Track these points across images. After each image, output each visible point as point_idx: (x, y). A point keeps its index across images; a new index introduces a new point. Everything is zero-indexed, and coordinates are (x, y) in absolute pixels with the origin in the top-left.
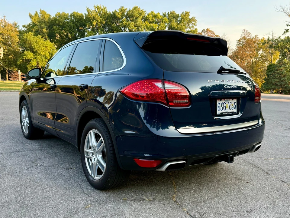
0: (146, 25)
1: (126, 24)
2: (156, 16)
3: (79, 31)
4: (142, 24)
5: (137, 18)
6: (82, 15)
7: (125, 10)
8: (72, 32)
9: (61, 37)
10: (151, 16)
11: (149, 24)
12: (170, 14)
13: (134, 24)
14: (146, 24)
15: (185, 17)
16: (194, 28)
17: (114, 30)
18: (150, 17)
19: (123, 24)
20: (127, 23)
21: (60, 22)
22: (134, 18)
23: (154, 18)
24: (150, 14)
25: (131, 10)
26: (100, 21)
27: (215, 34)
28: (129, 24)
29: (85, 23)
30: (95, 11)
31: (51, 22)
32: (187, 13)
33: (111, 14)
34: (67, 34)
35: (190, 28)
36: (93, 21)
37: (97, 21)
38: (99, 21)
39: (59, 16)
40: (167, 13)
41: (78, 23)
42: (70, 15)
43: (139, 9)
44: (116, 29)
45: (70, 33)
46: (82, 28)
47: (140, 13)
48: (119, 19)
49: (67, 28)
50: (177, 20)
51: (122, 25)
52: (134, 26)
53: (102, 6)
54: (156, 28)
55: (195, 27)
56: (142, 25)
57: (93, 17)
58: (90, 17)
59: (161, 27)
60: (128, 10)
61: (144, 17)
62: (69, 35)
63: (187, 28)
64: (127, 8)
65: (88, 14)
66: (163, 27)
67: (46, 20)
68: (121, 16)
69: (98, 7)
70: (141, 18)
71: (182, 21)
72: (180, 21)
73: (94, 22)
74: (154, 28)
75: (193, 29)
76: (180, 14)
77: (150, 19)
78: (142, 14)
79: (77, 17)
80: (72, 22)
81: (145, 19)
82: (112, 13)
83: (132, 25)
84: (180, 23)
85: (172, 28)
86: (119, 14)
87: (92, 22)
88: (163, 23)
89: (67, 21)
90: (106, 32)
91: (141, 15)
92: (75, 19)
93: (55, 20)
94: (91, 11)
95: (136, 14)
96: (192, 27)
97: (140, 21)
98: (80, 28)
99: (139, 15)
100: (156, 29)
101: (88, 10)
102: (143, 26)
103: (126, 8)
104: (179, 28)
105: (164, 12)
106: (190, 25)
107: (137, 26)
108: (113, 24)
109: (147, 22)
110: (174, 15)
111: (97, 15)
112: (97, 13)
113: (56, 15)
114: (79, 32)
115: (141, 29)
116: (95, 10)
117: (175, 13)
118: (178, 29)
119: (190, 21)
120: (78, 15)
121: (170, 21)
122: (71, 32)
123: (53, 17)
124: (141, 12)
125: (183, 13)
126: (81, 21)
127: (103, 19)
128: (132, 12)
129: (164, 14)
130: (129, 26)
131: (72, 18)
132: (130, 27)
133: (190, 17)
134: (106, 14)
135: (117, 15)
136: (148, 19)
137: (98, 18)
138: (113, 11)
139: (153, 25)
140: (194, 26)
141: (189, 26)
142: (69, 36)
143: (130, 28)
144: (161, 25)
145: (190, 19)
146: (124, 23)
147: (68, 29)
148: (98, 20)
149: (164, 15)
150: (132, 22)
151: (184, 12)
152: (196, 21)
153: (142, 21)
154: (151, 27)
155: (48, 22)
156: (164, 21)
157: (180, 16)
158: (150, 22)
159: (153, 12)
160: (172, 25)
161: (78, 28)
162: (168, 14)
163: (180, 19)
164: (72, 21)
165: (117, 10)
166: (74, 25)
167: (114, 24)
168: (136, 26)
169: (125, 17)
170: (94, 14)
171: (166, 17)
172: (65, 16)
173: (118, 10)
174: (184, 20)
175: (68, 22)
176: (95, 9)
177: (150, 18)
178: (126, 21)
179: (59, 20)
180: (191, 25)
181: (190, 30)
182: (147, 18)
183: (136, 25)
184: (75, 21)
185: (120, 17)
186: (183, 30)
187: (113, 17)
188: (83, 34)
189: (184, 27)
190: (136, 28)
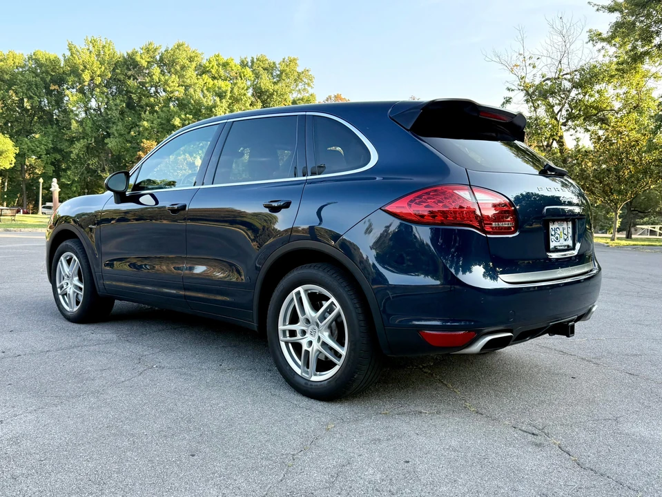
0: (206, 83)
1: (160, 80)
2: (225, 65)
3: (49, 93)
4: (196, 81)
5: (183, 68)
6: (55, 57)
7: (156, 50)
8: (32, 94)
9: (5, 106)
10: (215, 63)
11: (210, 80)
12: (255, 60)
13: (178, 80)
14: (203, 80)
15: (288, 69)
16: (308, 92)
17: (132, 93)
18: (213, 66)
19: (153, 79)
20: (162, 78)
21: (3, 71)
22: (178, 68)
23: (220, 69)
24: (211, 59)
25: (170, 49)
26: (101, 71)
28: (166, 81)
29: (64, 76)
30: (88, 49)
32: (293, 61)
33: (124, 57)
34: (22, 100)
35: (299, 91)
36: (83, 71)
37: (93, 72)
38: (98, 73)
41: (46, 75)
42: (26, 57)
43: (187, 47)
44: (136, 91)
45: (27, 97)
46: (56, 87)
47: (191, 57)
48: (142, 68)
49: (21, 87)
50: (272, 74)
51: (150, 82)
52: (177, 85)
53: (103, 40)
54: (227, 90)
55: (311, 91)
56: (196, 83)
57: (84, 63)
58: (75, 63)
59: (239, 87)
60: (162, 50)
61: (200, 65)
62: (25, 100)
63: (293, 92)
64: (160, 46)
65: (72, 55)
66: (243, 89)
68: (148, 63)
69: (93, 42)
70: (193, 67)
71: (283, 77)
72: (279, 76)
73: (86, 73)
74: (224, 89)
75: (307, 95)
76: (277, 63)
77: (214, 71)
78: (196, 58)
79: (43, 61)
80: (34, 72)
81: (202, 71)
82: (125, 55)
83: (173, 82)
84: (278, 81)
85: (262, 91)
86: (143, 57)
87: (81, 75)
88: (242, 79)
89: (21, 70)
90: (113, 96)
91: (193, 61)
92: (40, 65)
94: (77, 51)
95: (182, 59)
96: (304, 90)
97: (191, 74)
98: (52, 87)
99: (188, 62)
100: (229, 92)
101: (71, 47)
102: (198, 85)
103: (158, 45)
104: (277, 92)
105: (243, 58)
106: (300, 86)
107: (186, 84)
108: (129, 78)
109: (207, 76)
110: (264, 64)
111: (92, 59)
112: (92, 55)
114: (49, 97)
115: (195, 91)
117: (267, 60)
118: (275, 94)
119: (299, 78)
120: (48, 57)
121: (257, 76)
122: (31, 96)
124: (192, 55)
125: (284, 59)
126: (55, 72)
127: (108, 68)
128: (173, 55)
129: (242, 62)
130: (166, 83)
131: (31, 64)
132: (169, 87)
133: (300, 69)
134: (112, 57)
135: (138, 59)
136: (208, 71)
137: (95, 66)
138: (130, 52)
139: (220, 83)
140: (309, 89)
141: (297, 89)
142: (25, 105)
143: (168, 89)
144: (238, 85)
145: (299, 74)
146: (154, 77)
147: (24, 88)
148: (96, 69)
149: (243, 65)
150: (173, 76)
151: (287, 58)
152: (311, 78)
153: (195, 75)
154: (217, 89)
156: (244, 76)
157: (278, 66)
158: (214, 78)
159: (218, 56)
160: (262, 84)
161: (47, 87)
162: (252, 62)
163: (279, 73)
166: (38, 79)
167: (132, 79)
168: (182, 86)
169: (156, 65)
170: (85, 57)
171: (247, 68)
172: (14, 60)
173: (139, 50)
174: (287, 74)
175: (22, 74)
176: (89, 45)
177: (212, 68)
178: (160, 73)
180: (303, 86)
181: (299, 96)
182: (207, 67)
183: (183, 82)
184: (39, 71)
185: (145, 64)
186: (285, 96)
187: (130, 64)
188: (59, 100)
189: (288, 90)
190: (182, 89)
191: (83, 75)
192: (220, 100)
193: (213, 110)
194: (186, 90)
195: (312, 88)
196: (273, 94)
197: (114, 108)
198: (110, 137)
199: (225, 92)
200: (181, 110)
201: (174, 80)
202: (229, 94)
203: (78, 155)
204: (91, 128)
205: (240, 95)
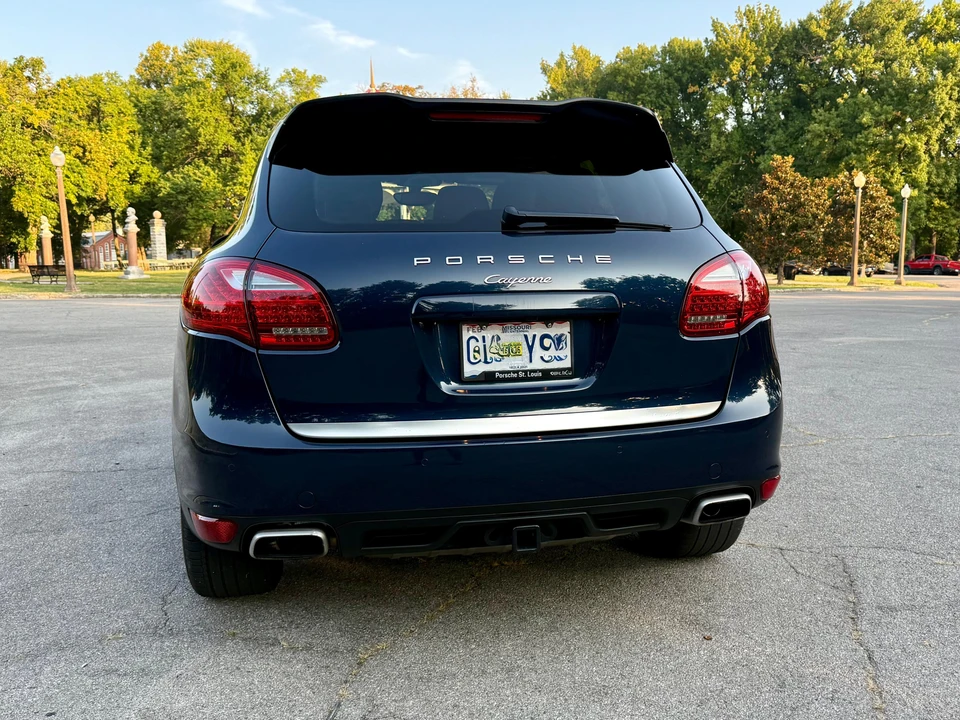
0: (922, 50)
1: (845, 56)
3: (687, 97)
4: (906, 49)
5: (885, 31)
6: (696, 45)
7: (842, 10)
8: (662, 103)
10: (942, 16)
11: (931, 44)
13: (873, 51)
14: (919, 46)
17: (802, 82)
18: (938, 21)
19: (835, 57)
20: (850, 53)
21: (627, 76)
22: (877, 32)
23: (952, 23)
24: (937, 10)
25: (865, 5)
26: (756, 56)
28: (855, 56)
29: (706, 70)
30: (741, 26)
31: (603, 79)
33: (794, 28)
36: (732, 59)
37: (746, 58)
38: (753, 59)
39: (626, 60)
41: (683, 73)
42: (659, 50)
44: (807, 79)
46: (696, 88)
47: (900, 12)
48: (820, 42)
49: (649, 94)
51: (830, 60)
52: (873, 60)
53: (763, 8)
56: (904, 53)
57: (732, 47)
58: (720, 49)
60: (854, 7)
61: (917, 21)
65: (717, 39)
67: (588, 75)
68: (829, 32)
69: (749, 14)
70: (902, 27)
73: (735, 62)
77: (939, 29)
78: (908, 13)
79: (680, 53)
80: (666, 71)
81: (920, 29)
82: (797, 24)
83: (865, 57)
86: (822, 25)
87: (728, 64)
89: (651, 70)
90: (776, 90)
91: (902, 18)
92: (677, 60)
93: (615, 71)
94: (724, 31)
95: (884, 16)
97: (898, 40)
98: (691, 89)
99: (893, 20)
101: (716, 26)
102: (906, 56)
103: (846, 2)
107: (886, 57)
108: (799, 60)
109: (926, 39)
111: (745, 39)
112: (745, 33)
113: (617, 57)
114: (686, 103)
115: (901, 65)
116: (739, 22)
120: (686, 46)
122: (662, 106)
123: (607, 63)
124: (902, 8)
126: (695, 67)
127: (767, 50)
128: (871, 13)
130: (854, 60)
131: (665, 60)
132: (859, 65)
134: (776, 32)
135: (813, 28)
136: (930, 30)
137: (750, 50)
138: (803, 19)
143: (858, 68)
146: (836, 53)
147: (653, 96)
148: (749, 54)
150: (867, 46)
153: (905, 39)
154: (940, 56)
155: (593, 83)
158: (941, 39)
161: (683, 90)
164: (668, 71)
165: (815, 14)
166: (671, 80)
167: (804, 60)
168: (881, 60)
169: (842, 34)
170: (736, 38)
172: (644, 58)
173: (818, 14)
175: (652, 75)
176: (741, 19)
177: (937, 23)
178: (847, 44)
179: (625, 72)
182: (927, 24)
183: (884, 54)
184: (674, 68)
185: (822, 33)
187: (802, 39)
188: (699, 108)
190: (880, 65)
191: (731, 66)
192: (944, 75)
193: (930, 92)
194: (886, 66)
197: (773, 109)
198: (764, 154)
200: (875, 99)
201: (867, 54)
203: (717, 184)
204: (739, 142)
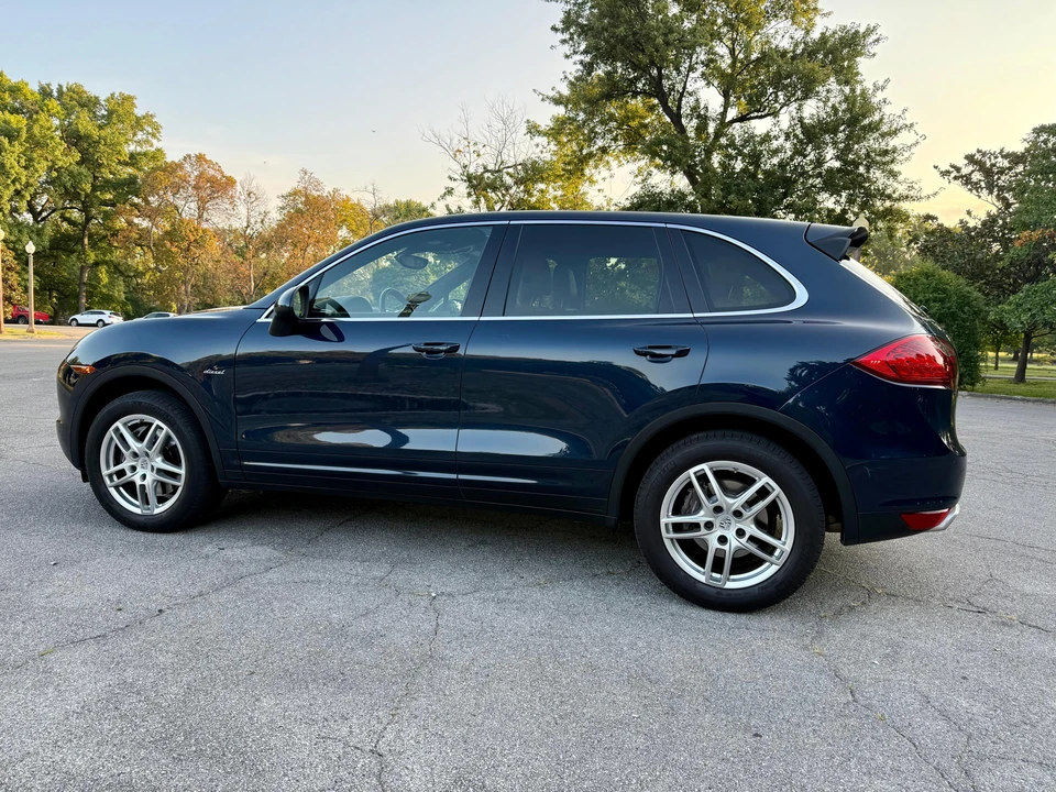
2: (14, 90)
12: (65, 89)
15: (120, 109)
16: (152, 146)
27: (222, 173)
32: (127, 100)
35: (139, 143)
40: (54, 88)
50: (94, 112)
54: (20, 128)
55: (157, 145)
59: (42, 126)
63: (130, 143)
66: (49, 129)
71: (114, 120)
72: (106, 118)
74: (15, 126)
75: (152, 149)
76: (102, 98)
84: (106, 125)
85: (80, 136)
88: (44, 115)
96: (147, 141)
100: (24, 131)
104: (105, 140)
105: (43, 83)
106: (140, 136)
110: (81, 97)
117: (85, 92)
118: (102, 142)
119: (138, 124)
121: (71, 113)
125: (113, 95)
129: (43, 89)
133: (139, 112)
139: (8, 117)
140: (154, 141)
141: (136, 139)
144: (41, 122)
145: (138, 120)
149: (46, 93)
151: (117, 94)
152: (157, 128)
156: (48, 110)
157: (103, 102)
160: (80, 127)
162: (60, 92)
163: (105, 113)
171: (51, 99)
174: (118, 116)
180: (144, 137)
181: (139, 149)
186: (119, 148)
189: (122, 139)
192: (10, 142)
195: (159, 140)
196: (99, 142)
199: (19, 131)
202: (24, 135)
205: (43, 137)
